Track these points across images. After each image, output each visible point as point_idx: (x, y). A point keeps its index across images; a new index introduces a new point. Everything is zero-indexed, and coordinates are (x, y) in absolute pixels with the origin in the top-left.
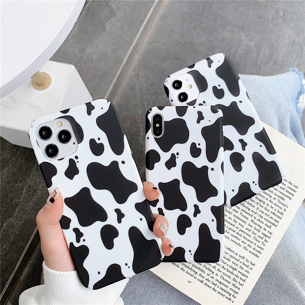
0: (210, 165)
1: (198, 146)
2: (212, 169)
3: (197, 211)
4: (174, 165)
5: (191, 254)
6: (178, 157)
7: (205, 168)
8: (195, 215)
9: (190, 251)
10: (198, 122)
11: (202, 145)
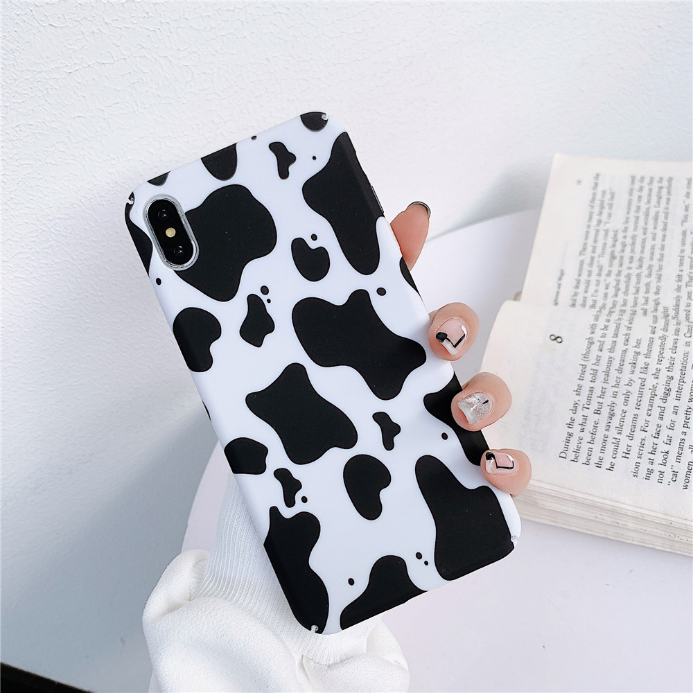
0: (368, 283)
1: (313, 245)
2: (381, 292)
3: (389, 429)
4: (269, 326)
5: (426, 563)
6: (269, 301)
7: (360, 298)
8: (389, 444)
9: (419, 556)
10: (284, 174)
11: (324, 235)
